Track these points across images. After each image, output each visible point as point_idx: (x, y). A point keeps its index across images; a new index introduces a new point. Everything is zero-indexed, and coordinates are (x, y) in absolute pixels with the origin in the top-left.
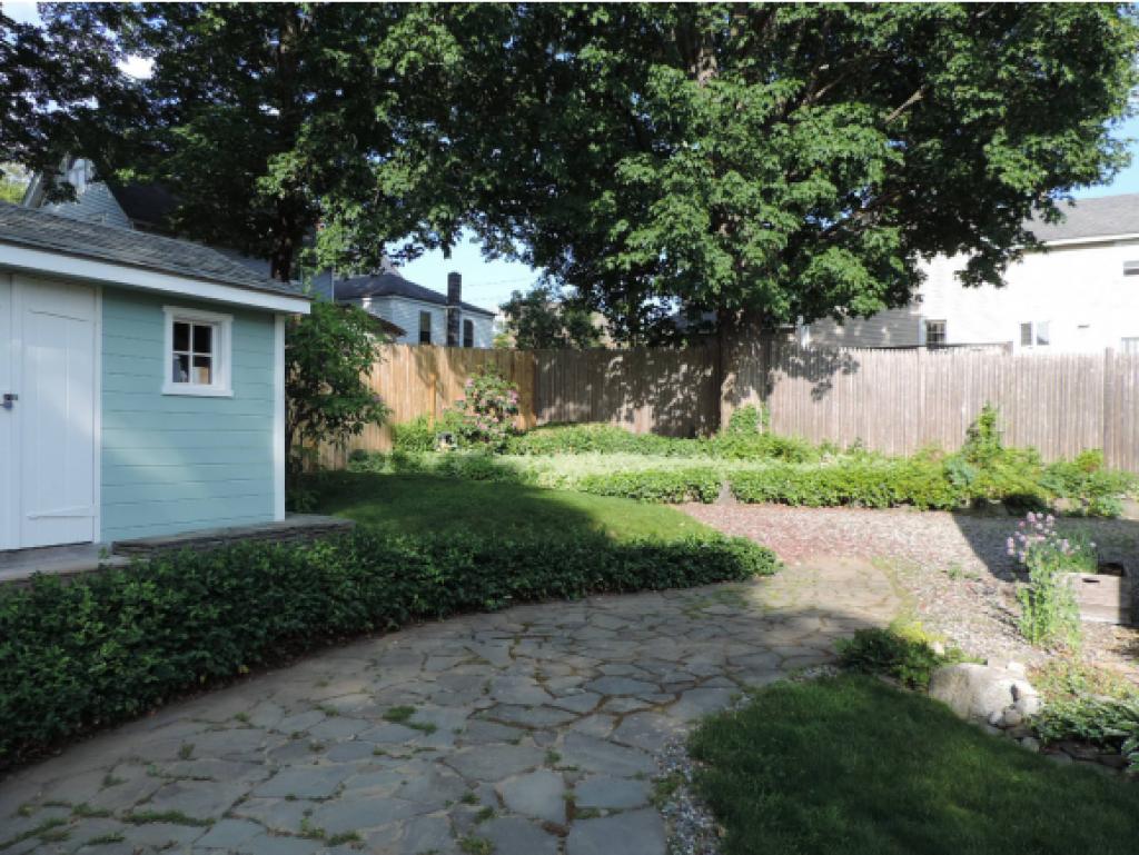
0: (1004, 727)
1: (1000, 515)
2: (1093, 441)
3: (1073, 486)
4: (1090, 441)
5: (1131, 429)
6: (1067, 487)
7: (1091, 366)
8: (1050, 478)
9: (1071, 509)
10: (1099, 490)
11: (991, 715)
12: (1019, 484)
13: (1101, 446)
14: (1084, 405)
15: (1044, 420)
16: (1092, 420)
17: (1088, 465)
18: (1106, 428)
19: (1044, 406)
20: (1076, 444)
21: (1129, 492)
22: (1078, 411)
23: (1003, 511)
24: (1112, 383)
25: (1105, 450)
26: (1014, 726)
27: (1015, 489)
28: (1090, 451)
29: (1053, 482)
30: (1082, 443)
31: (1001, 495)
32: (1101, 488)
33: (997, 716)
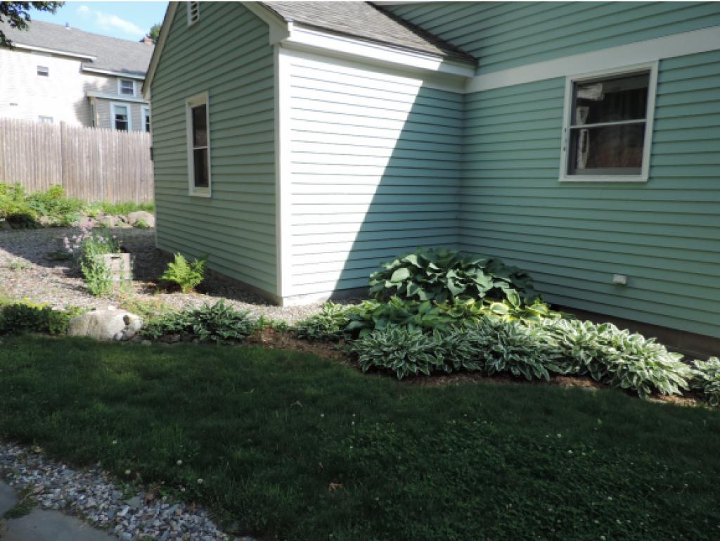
0: (126, 339)
1: (6, 229)
2: (56, 180)
3: (49, 208)
4: (55, 179)
5: (78, 173)
6: (46, 208)
7: (52, 132)
8: (35, 203)
9: (50, 222)
10: (64, 210)
11: (115, 336)
12: (18, 207)
13: (61, 183)
14: (49, 157)
15: (23, 164)
16: (55, 167)
17: (56, 194)
18: (63, 172)
19: (23, 155)
20: (46, 181)
21: (82, 211)
22: (46, 161)
23: (7, 226)
24: (66, 144)
25: (64, 185)
26: (132, 337)
27: (15, 210)
28: (54, 186)
29: (38, 206)
30: (50, 181)
31: (5, 215)
32: (66, 209)
33: (120, 335)
